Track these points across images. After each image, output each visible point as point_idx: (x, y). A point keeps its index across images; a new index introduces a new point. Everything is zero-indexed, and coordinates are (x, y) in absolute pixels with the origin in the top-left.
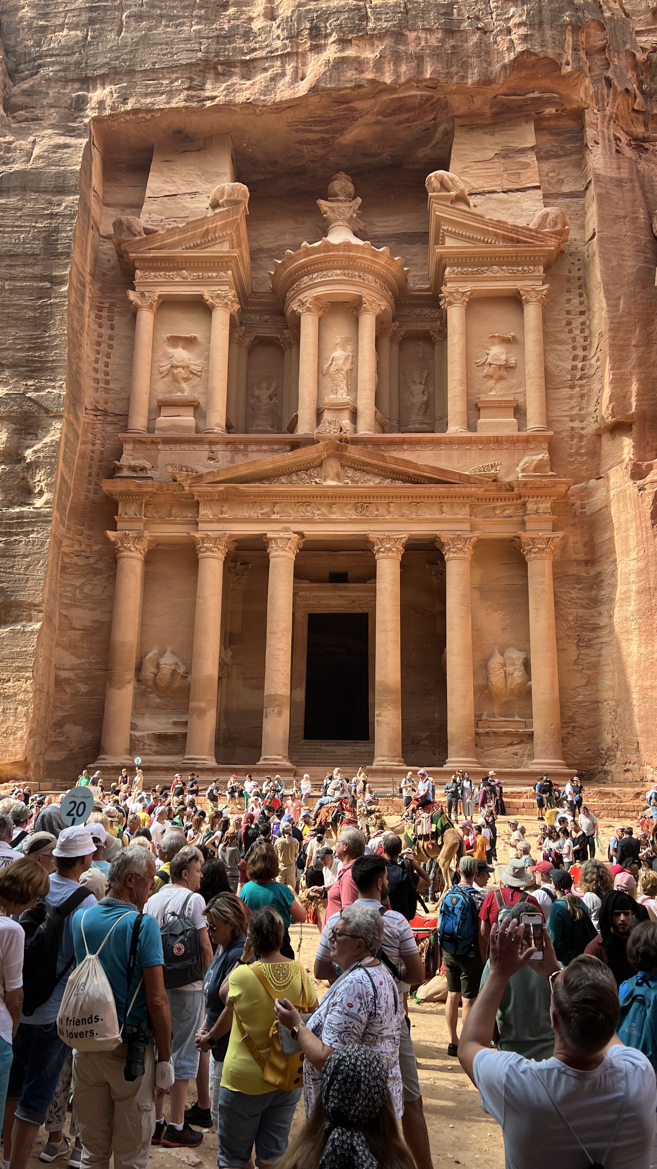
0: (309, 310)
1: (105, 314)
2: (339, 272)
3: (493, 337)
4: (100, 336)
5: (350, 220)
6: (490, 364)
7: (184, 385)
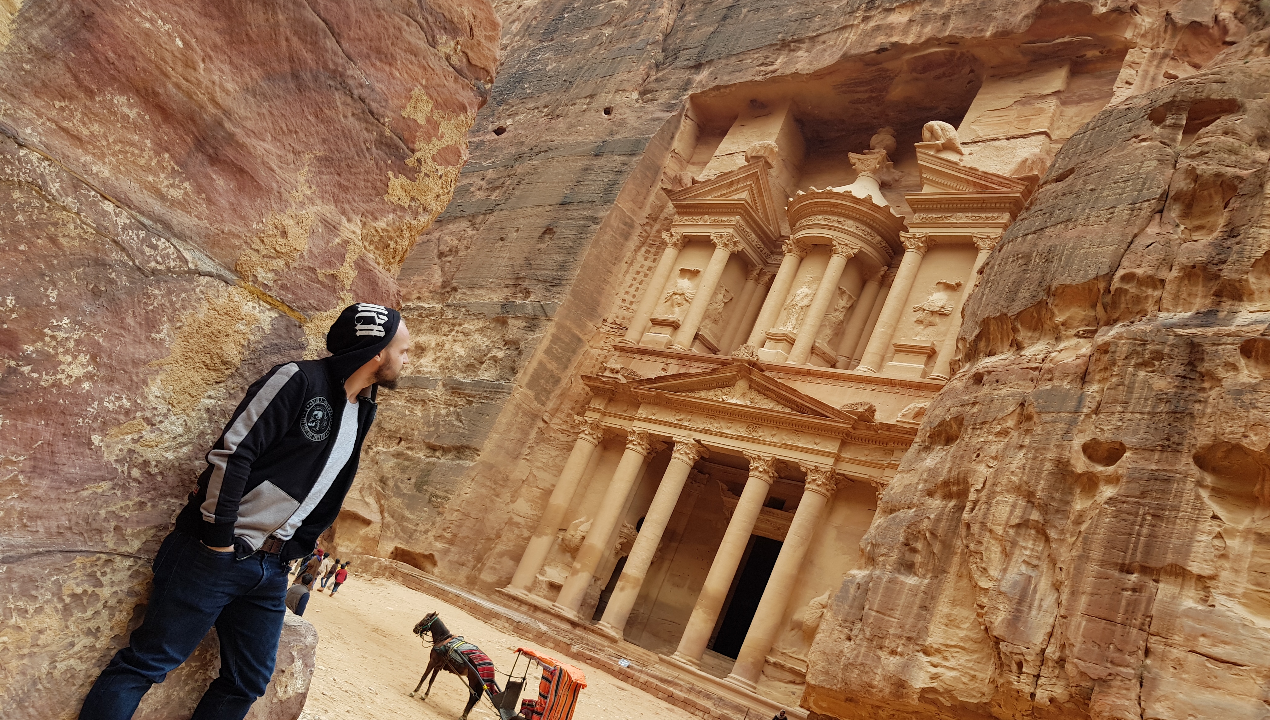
0: (790, 251)
1: (653, 250)
2: (820, 217)
3: (939, 283)
4: (642, 267)
5: (875, 171)
6: (924, 310)
7: (677, 309)
